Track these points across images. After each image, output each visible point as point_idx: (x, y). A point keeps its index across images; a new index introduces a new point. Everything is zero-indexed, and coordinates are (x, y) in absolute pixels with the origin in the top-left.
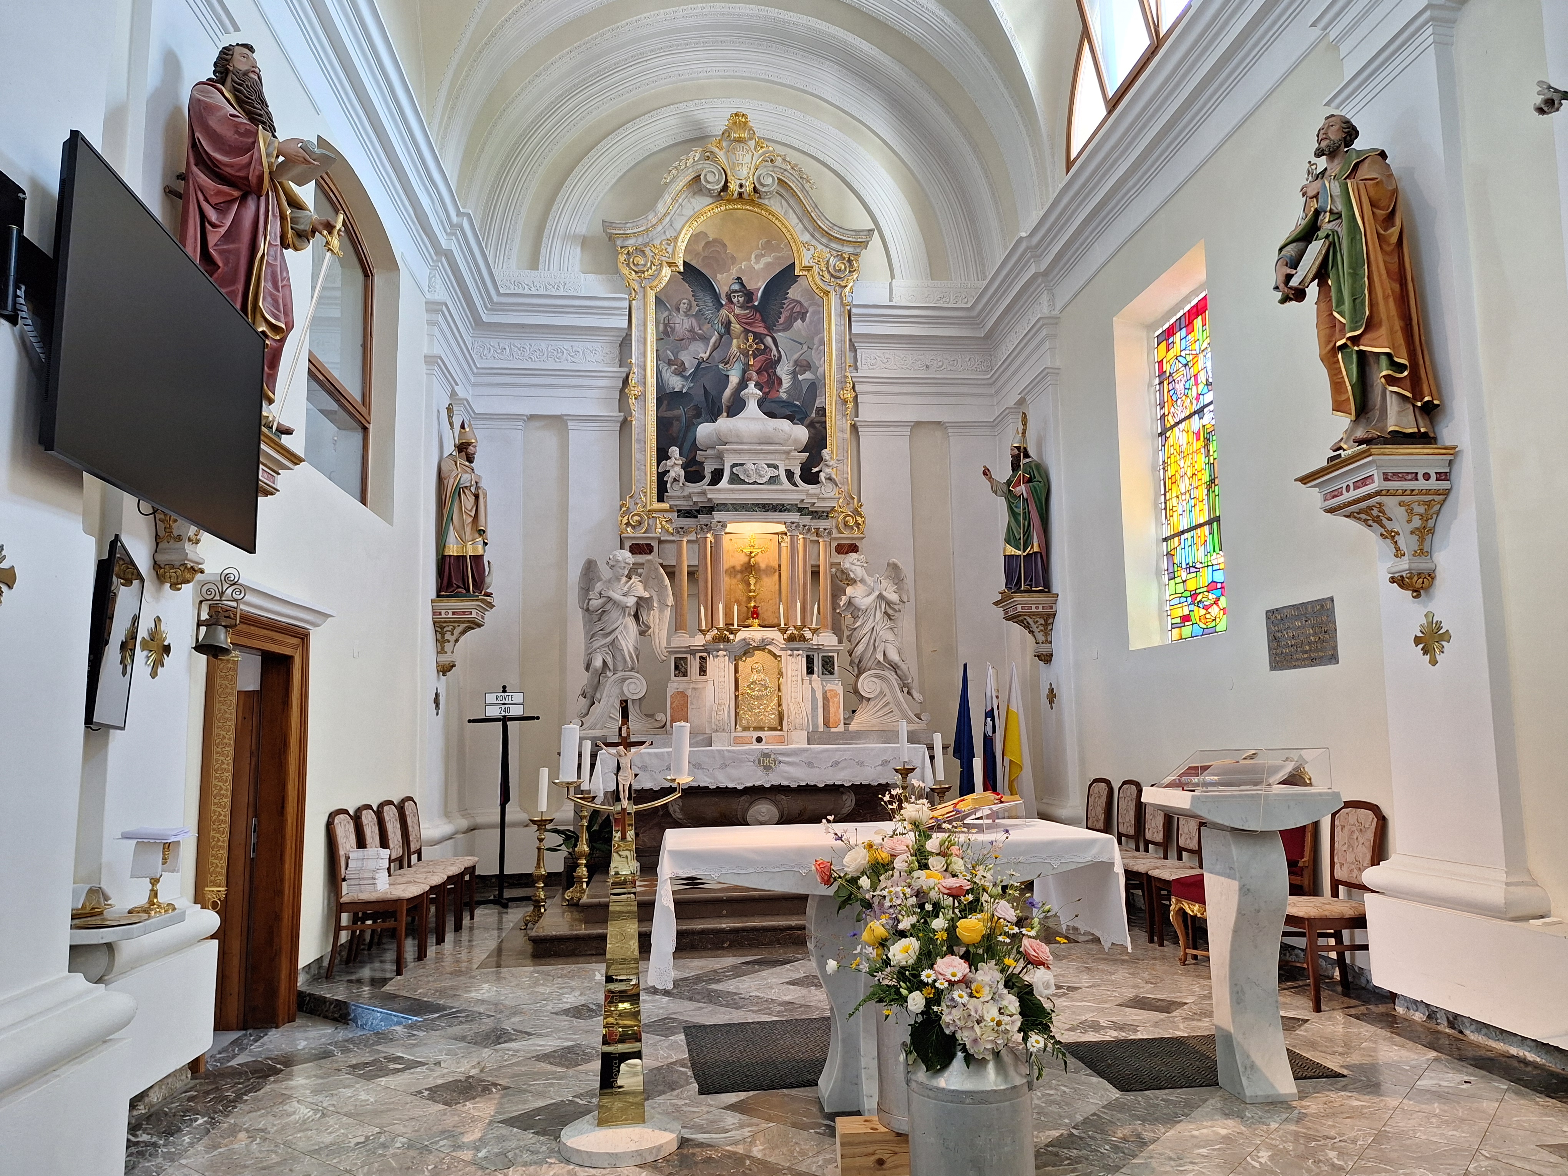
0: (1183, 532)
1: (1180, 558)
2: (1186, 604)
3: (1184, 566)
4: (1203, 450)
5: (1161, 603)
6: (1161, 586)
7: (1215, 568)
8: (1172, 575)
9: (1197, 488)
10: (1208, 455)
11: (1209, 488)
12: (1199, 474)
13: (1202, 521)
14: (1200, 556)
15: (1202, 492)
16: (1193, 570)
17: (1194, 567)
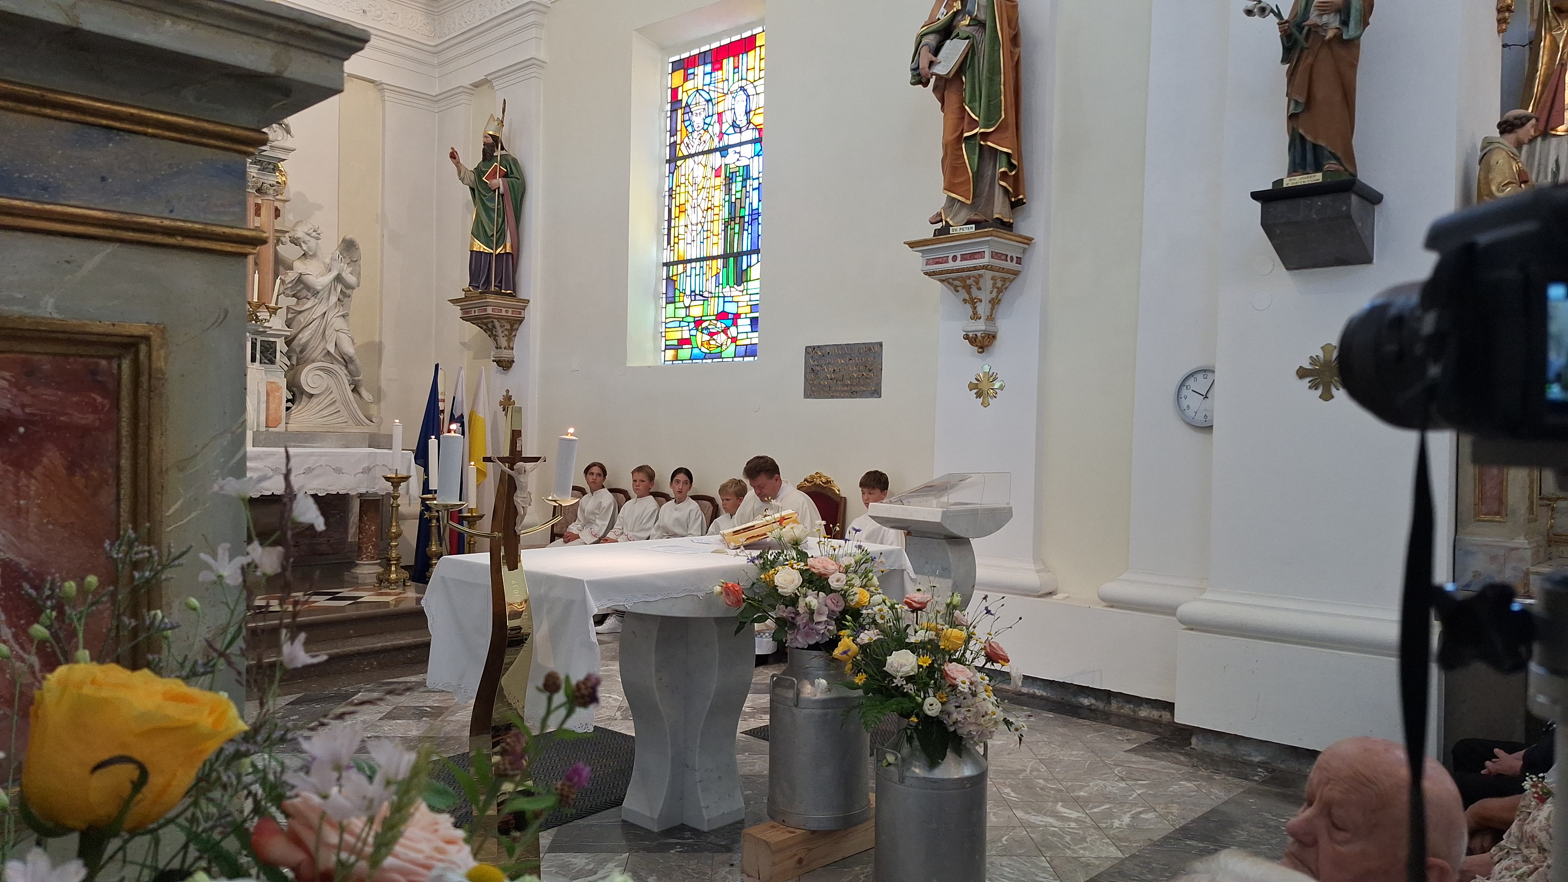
0: (690, 261)
1: (687, 284)
2: (687, 328)
3: (688, 292)
4: (723, 188)
5: (657, 324)
6: (658, 308)
7: (726, 299)
8: (670, 299)
9: (711, 222)
10: (729, 192)
11: (726, 225)
12: (716, 210)
13: (715, 254)
14: (711, 286)
15: (718, 227)
16: (698, 297)
17: (702, 296)
